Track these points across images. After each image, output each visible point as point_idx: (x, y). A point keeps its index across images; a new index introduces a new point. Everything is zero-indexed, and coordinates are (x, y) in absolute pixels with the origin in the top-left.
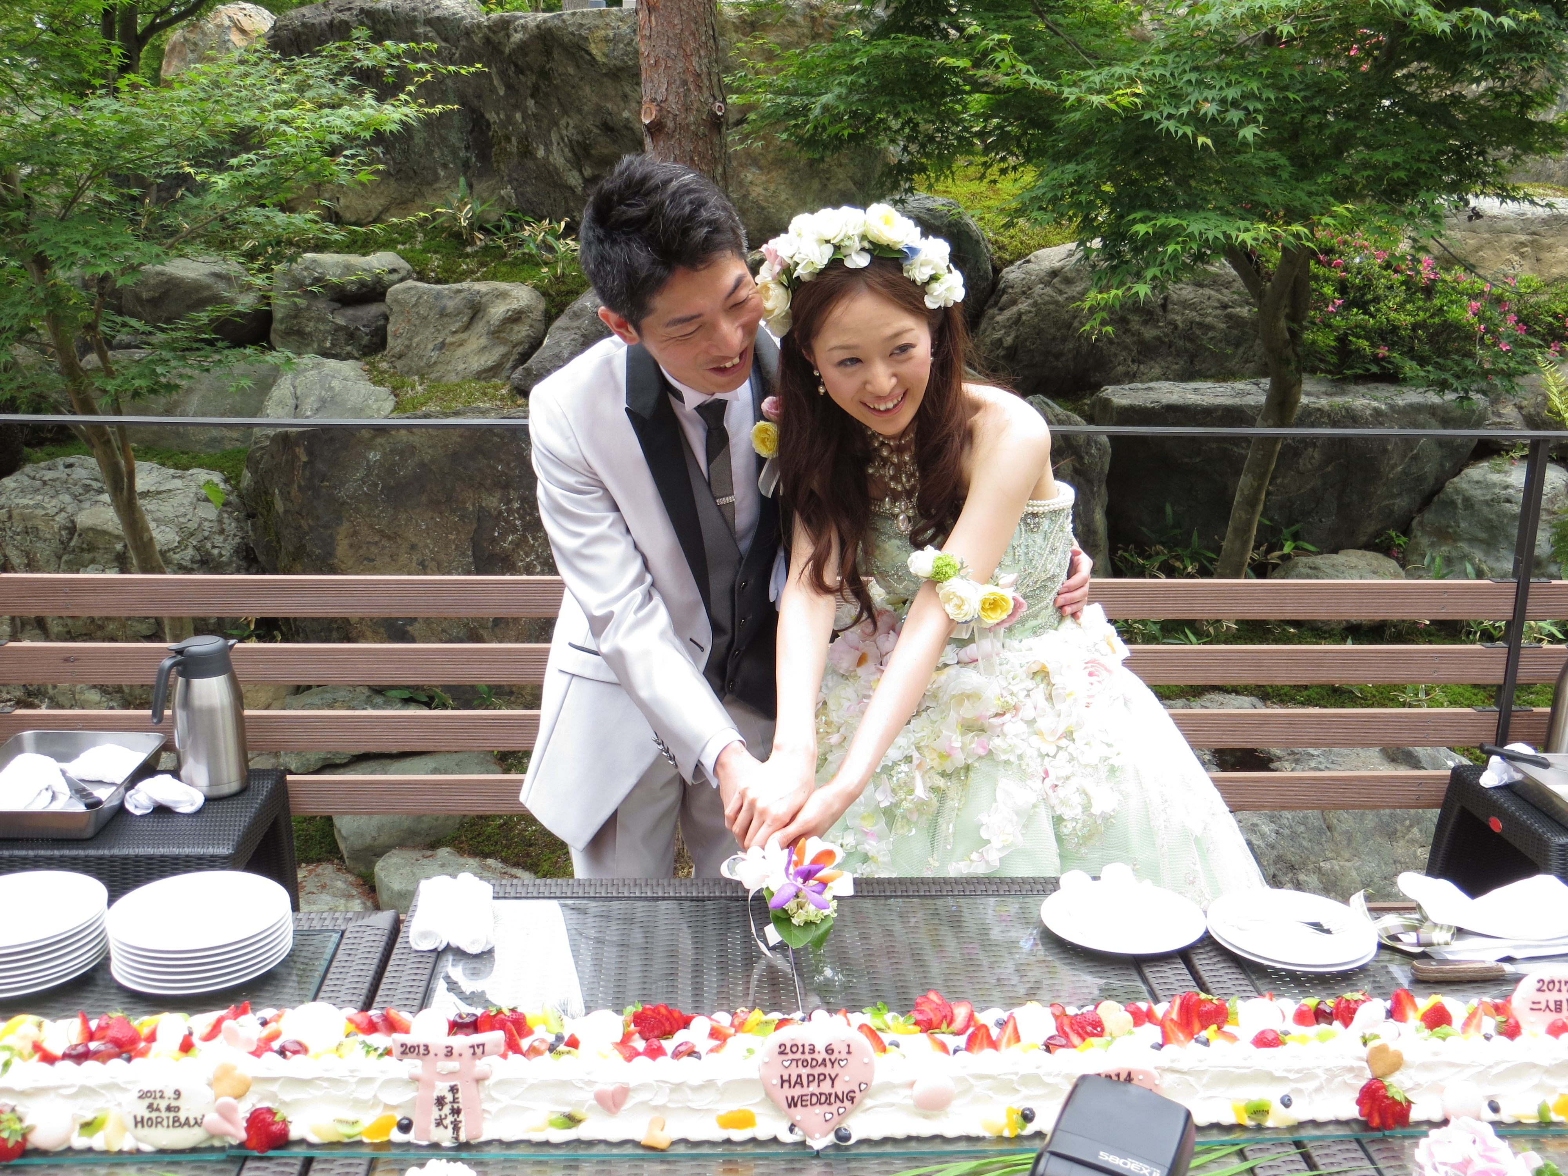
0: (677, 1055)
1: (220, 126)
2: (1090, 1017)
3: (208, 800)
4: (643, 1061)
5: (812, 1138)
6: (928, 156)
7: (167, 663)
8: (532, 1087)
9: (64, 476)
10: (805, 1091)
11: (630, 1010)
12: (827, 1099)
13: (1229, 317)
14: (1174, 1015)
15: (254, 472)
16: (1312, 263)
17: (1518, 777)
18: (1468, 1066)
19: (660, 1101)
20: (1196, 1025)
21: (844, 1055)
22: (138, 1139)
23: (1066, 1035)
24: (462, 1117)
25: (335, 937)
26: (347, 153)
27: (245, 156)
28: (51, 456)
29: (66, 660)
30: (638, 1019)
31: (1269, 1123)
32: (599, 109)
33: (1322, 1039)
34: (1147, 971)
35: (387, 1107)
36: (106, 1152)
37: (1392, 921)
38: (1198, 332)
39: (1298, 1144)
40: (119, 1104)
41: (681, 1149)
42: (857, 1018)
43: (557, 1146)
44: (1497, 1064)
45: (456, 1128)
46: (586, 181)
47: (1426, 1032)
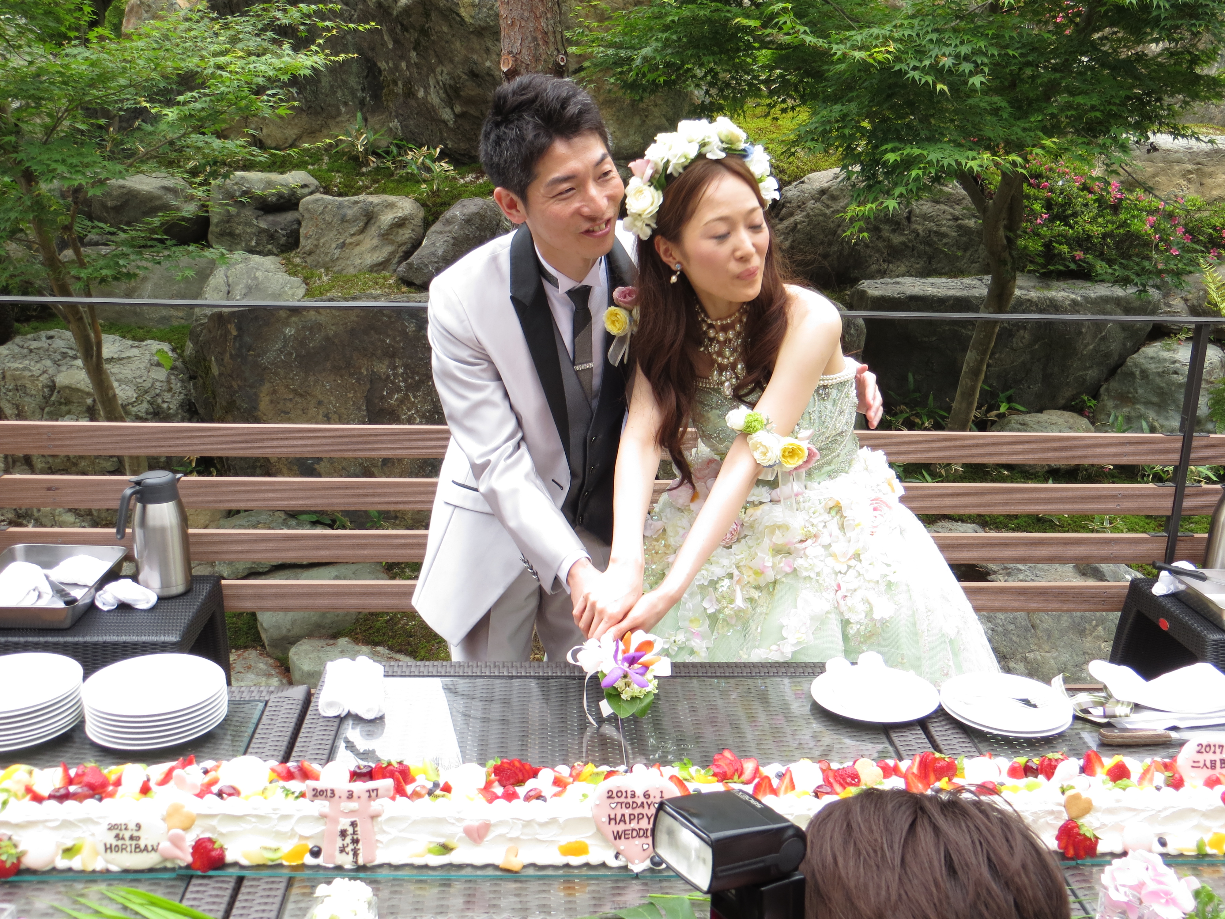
0: (528, 798)
1: (169, 70)
2: (849, 771)
3: (160, 599)
4: (501, 803)
5: (633, 863)
6: (725, 98)
7: (128, 491)
8: (415, 822)
9: (46, 346)
10: (628, 827)
11: (491, 763)
12: (644, 833)
13: (960, 227)
14: (915, 770)
15: (195, 343)
16: (1025, 185)
17: (1182, 587)
18: (1143, 810)
19: (514, 834)
20: (932, 777)
21: (658, 799)
22: (107, 862)
23: (831, 785)
24: (360, 846)
25: (261, 706)
26: (269, 92)
27: (190, 94)
28: (36, 330)
29: (49, 489)
30: (498, 770)
32: (467, 59)
33: (1030, 788)
34: (894, 736)
35: (302, 837)
36: (83, 872)
37: (1084, 698)
38: (935, 239)
40: (93, 835)
41: (531, 872)
42: (668, 771)
43: (434, 868)
44: (1165, 809)
45: (355, 854)
46: (457, 116)
47: (1111, 784)
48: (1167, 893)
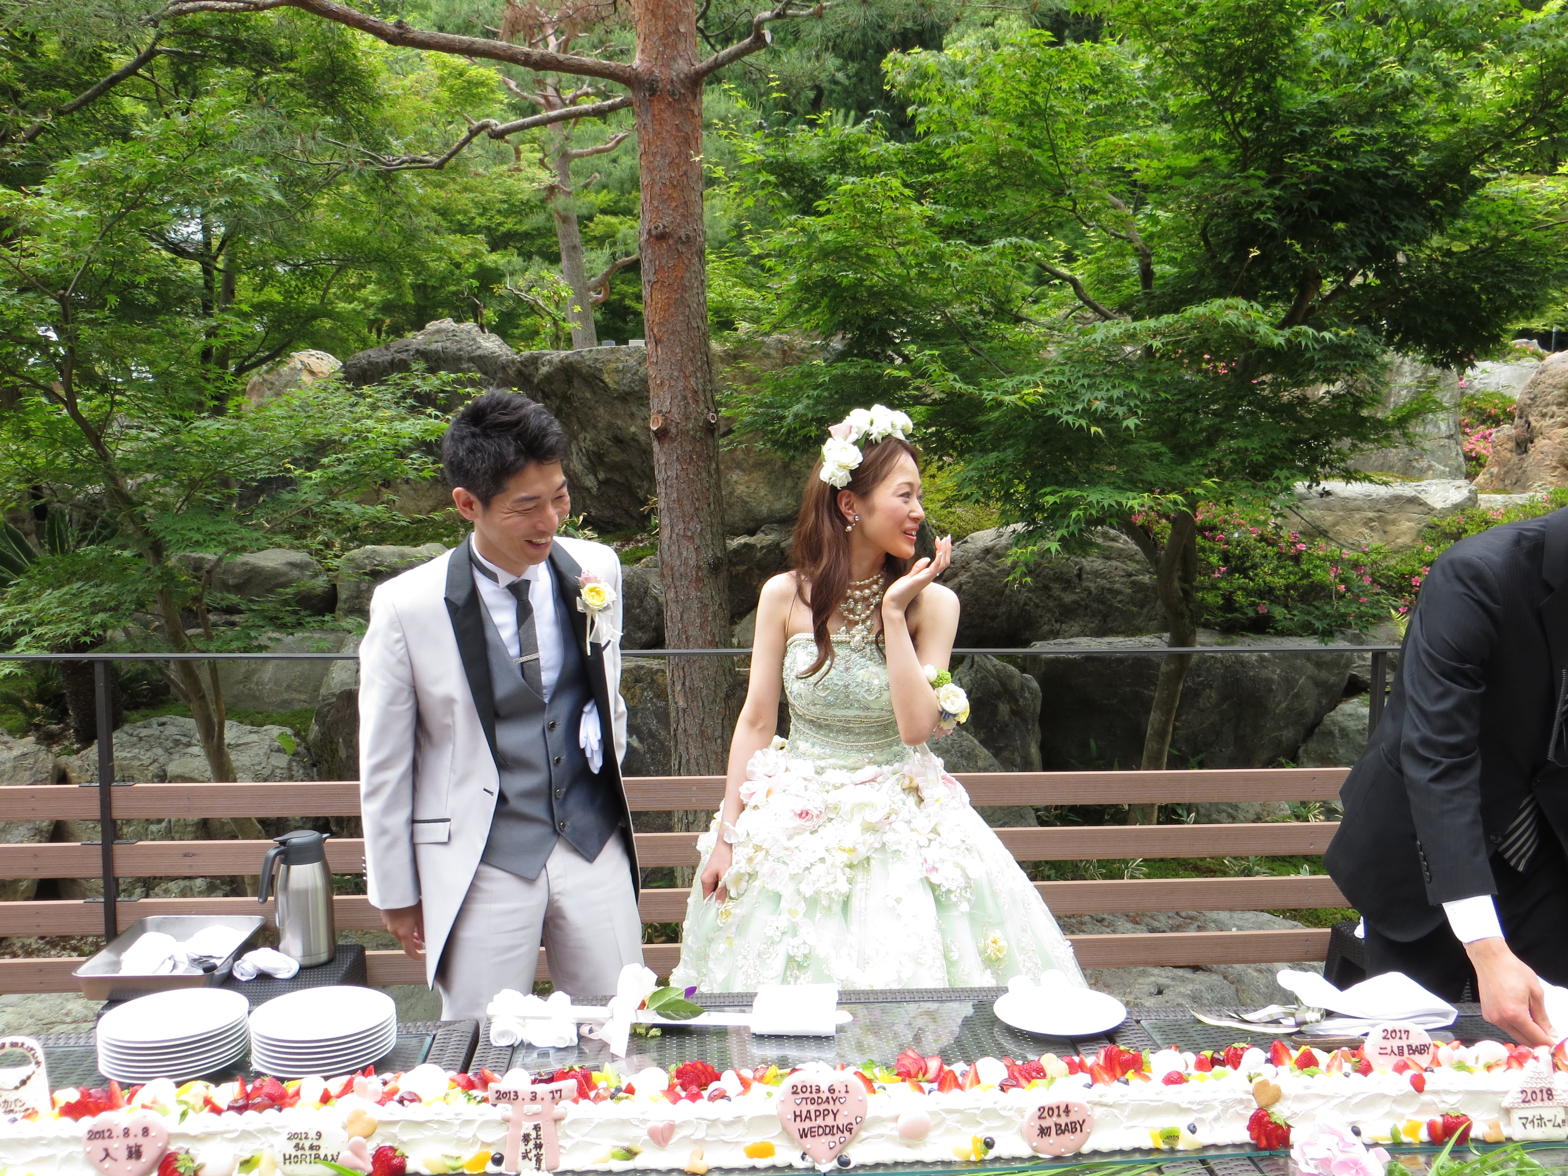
0: (712, 1098)
1: (309, 437)
2: (1034, 1065)
3: (302, 968)
4: (685, 1103)
5: (820, 1163)
7: (272, 852)
8: (599, 1125)
9: (157, 733)
10: (814, 1124)
11: (673, 1068)
12: (830, 1131)
13: (1134, 583)
14: (1101, 1063)
15: (321, 725)
16: (1199, 539)
18: (1333, 1097)
19: (699, 1135)
20: (1118, 1072)
21: (843, 1094)
22: (285, 1174)
23: (1015, 1078)
24: (543, 1151)
25: (429, 1039)
26: (413, 456)
28: (145, 717)
29: (186, 855)
30: (680, 1074)
31: (1180, 1147)
32: (610, 425)
33: (1217, 1078)
34: (1081, 1049)
35: (484, 1144)
37: (1275, 1010)
38: (1109, 596)
39: (1203, 1162)
40: (272, 1146)
41: (717, 1175)
43: (618, 1174)
44: (1355, 1095)
45: (539, 1160)
46: (600, 483)
47: (1298, 1072)
48: (1356, 1163)
